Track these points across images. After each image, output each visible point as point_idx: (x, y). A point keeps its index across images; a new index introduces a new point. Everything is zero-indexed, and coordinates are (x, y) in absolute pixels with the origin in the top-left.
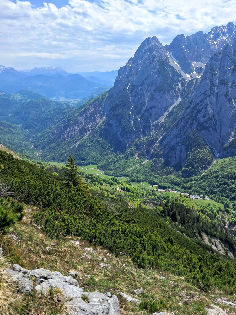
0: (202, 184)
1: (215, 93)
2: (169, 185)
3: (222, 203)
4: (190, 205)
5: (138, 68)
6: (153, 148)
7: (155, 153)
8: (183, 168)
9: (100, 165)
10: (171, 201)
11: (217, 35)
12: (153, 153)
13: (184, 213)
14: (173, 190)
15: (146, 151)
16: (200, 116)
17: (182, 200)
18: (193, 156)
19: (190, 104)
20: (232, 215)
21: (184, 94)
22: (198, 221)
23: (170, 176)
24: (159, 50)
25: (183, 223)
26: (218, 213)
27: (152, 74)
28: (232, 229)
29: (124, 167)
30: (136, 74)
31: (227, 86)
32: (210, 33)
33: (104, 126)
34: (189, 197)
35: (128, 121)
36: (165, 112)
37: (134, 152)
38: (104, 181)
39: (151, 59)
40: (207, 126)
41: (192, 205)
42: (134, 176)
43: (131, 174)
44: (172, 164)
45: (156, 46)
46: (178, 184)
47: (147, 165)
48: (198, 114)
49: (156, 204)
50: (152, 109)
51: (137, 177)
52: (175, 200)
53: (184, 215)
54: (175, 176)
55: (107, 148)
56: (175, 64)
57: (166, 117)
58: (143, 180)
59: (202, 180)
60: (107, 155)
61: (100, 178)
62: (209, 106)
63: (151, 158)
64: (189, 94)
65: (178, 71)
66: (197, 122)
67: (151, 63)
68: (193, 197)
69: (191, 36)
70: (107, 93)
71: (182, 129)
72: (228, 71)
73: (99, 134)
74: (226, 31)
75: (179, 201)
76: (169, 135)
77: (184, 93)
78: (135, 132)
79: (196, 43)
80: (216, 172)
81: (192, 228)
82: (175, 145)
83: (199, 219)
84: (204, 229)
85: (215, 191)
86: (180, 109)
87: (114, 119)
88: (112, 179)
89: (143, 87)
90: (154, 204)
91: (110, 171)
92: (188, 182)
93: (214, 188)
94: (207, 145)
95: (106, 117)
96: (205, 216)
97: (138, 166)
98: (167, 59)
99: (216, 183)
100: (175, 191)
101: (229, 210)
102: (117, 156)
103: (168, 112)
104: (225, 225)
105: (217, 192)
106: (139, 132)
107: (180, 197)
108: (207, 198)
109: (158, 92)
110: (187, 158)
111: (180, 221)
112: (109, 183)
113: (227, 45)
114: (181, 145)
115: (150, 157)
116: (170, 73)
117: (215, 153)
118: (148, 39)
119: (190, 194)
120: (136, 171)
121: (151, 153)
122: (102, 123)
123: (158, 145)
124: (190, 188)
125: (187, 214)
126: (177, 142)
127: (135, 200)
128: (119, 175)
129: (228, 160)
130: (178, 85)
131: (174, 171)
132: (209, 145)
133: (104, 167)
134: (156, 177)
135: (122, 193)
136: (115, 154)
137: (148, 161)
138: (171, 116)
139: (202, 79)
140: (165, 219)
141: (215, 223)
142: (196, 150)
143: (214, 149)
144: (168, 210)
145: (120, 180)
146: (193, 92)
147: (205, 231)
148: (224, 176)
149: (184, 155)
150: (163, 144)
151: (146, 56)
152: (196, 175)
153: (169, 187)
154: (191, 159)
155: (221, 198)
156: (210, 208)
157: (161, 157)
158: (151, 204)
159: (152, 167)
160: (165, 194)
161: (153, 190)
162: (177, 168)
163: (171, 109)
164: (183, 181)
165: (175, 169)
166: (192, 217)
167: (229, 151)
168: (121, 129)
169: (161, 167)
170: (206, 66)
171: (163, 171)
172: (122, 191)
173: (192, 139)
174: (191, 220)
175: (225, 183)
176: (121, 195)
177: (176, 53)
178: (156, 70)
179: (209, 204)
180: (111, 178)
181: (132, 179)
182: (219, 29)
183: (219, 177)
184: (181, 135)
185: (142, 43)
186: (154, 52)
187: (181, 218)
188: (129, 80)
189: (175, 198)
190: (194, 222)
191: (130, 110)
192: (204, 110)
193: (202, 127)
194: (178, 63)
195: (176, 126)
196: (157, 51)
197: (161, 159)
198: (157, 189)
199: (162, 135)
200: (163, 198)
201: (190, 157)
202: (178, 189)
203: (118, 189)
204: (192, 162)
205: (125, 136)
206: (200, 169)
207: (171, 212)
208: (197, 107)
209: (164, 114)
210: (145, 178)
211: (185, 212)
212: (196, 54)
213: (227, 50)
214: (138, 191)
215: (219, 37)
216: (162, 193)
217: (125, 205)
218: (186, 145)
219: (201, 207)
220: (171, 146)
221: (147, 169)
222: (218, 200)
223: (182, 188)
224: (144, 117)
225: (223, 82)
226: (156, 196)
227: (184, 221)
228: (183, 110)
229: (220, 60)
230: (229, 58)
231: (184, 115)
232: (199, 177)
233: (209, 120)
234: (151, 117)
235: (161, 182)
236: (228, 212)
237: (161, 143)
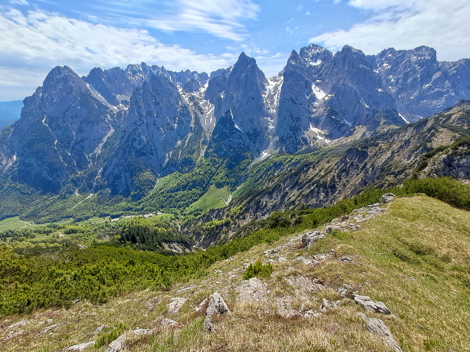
0: (152, 203)
1: (144, 123)
2: (121, 212)
3: (172, 213)
4: (146, 224)
5: (53, 99)
6: (95, 181)
7: (98, 185)
8: (132, 193)
9: (24, 215)
10: (127, 226)
11: (134, 73)
12: (96, 186)
13: (142, 233)
14: (127, 216)
15: (88, 186)
16: (136, 144)
17: (137, 222)
18: (138, 180)
19: (123, 134)
20: (181, 220)
21: (116, 126)
22: (156, 234)
23: (121, 204)
24: (76, 81)
25: (143, 241)
26: (171, 222)
27: (73, 105)
28: (184, 231)
29: (64, 209)
30: (52, 105)
31: (154, 117)
32: (127, 70)
33: (18, 167)
34: (144, 217)
35: (55, 157)
36: (99, 143)
37: (71, 189)
38: (35, 232)
39: (68, 90)
40: (145, 151)
41: (148, 222)
42: (79, 214)
43: (74, 214)
44: (120, 192)
45: (71, 76)
46: (131, 209)
47: (92, 200)
48: (134, 142)
49: (113, 234)
50: (83, 141)
51: (83, 215)
52: (131, 224)
53: (142, 234)
54: (126, 202)
55: (30, 193)
56: (99, 96)
57: (102, 148)
58: (92, 215)
59: (152, 199)
60: (33, 201)
61: (29, 231)
62: (142, 134)
63: (96, 191)
64: (120, 125)
65: (103, 103)
66: (135, 150)
67: (68, 94)
68: (146, 216)
69: (109, 70)
70: (11, 127)
71: (121, 158)
72: (151, 104)
73: (11, 178)
74: (141, 69)
75: (135, 224)
76: (109, 165)
77: (115, 124)
78: (68, 168)
79: (116, 78)
80: (161, 189)
81: (153, 242)
82: (119, 174)
83: (157, 232)
84: (163, 239)
85: (164, 205)
86: (115, 139)
87: (32, 157)
88: (48, 226)
89: (65, 119)
90: (110, 235)
91: (43, 218)
92: (140, 204)
93: (163, 203)
94: (148, 168)
95: (17, 156)
96: (161, 228)
97: (81, 203)
98: (87, 90)
99: (163, 198)
100: (129, 216)
101: (178, 216)
102: (49, 199)
103: (103, 143)
104: (178, 230)
105: (165, 205)
106: (74, 167)
107: (135, 220)
108: (159, 213)
109: (85, 124)
110: (133, 183)
111: (140, 241)
112: (44, 232)
113: (145, 82)
114: (125, 172)
115: (94, 191)
116: (95, 104)
117: (157, 174)
118: (58, 68)
119: (144, 214)
120: (80, 209)
121: (94, 186)
122: (13, 164)
123: (100, 177)
124: (142, 209)
125: (145, 233)
126: (120, 170)
127: (87, 239)
128: (58, 219)
129: (168, 177)
130: (107, 117)
131: (124, 198)
132: (150, 168)
133: (32, 215)
134: (106, 209)
135: (68, 237)
136: (45, 197)
137: (92, 194)
138: (107, 147)
139: (129, 110)
140: (125, 245)
141: (170, 231)
142: (140, 174)
143: (155, 170)
144: (127, 236)
145: (60, 224)
146: (124, 123)
147: (164, 240)
148: (168, 191)
149: (129, 181)
150: (105, 175)
151: (60, 86)
152: (145, 196)
153: (122, 214)
154: (137, 183)
155: (170, 209)
156: (164, 220)
157: (106, 188)
158: (107, 236)
159: (99, 200)
160: (120, 222)
161: (106, 222)
162: (126, 194)
163: (105, 140)
164: (134, 205)
165: (124, 196)
166: (150, 233)
167: (167, 170)
168: (46, 167)
169: (109, 197)
170: (131, 99)
171: (112, 200)
172: (66, 235)
173: (133, 165)
174: (150, 236)
175: (171, 197)
176: (67, 239)
177: (97, 85)
178: (77, 101)
179: (162, 217)
180: (46, 226)
181: (78, 219)
182: (135, 67)
183: (165, 193)
184: (122, 164)
185: (51, 72)
186: (70, 83)
187: (140, 238)
188: (44, 112)
189: (130, 222)
190: (153, 237)
191: (54, 145)
192: (138, 138)
193: (141, 153)
194: (101, 95)
195: (115, 155)
196: (73, 82)
197: (108, 190)
198: (110, 220)
199: (102, 166)
200: (119, 226)
201: (136, 181)
202: (132, 213)
203: (61, 235)
204: (139, 186)
205: (54, 175)
206: (148, 190)
207: (130, 236)
208: (132, 137)
209: (99, 146)
210: (94, 213)
211: (143, 231)
212: (118, 87)
213: (146, 86)
214: (88, 229)
215: (136, 74)
216: (116, 222)
217: (75, 248)
218: (130, 171)
219: (156, 222)
220: (115, 175)
221: (93, 204)
222: (168, 212)
223: (135, 211)
224: (75, 151)
225: (149, 114)
226: (111, 227)
227: (144, 239)
228: (119, 140)
229: (142, 94)
230: (149, 93)
231: (121, 145)
232: (148, 197)
233: (145, 147)
234: (84, 150)
235: (112, 212)
236: (177, 218)
237: (103, 174)
